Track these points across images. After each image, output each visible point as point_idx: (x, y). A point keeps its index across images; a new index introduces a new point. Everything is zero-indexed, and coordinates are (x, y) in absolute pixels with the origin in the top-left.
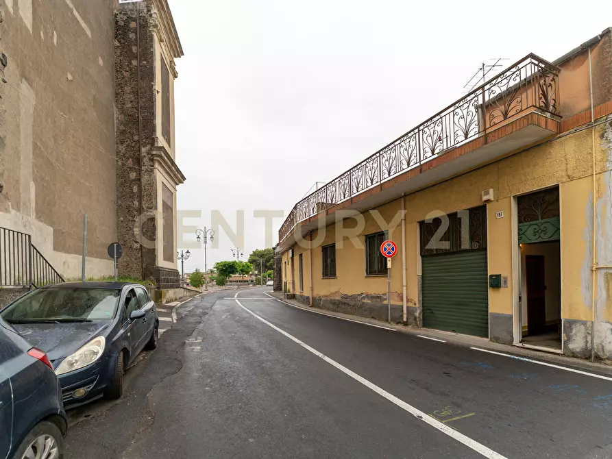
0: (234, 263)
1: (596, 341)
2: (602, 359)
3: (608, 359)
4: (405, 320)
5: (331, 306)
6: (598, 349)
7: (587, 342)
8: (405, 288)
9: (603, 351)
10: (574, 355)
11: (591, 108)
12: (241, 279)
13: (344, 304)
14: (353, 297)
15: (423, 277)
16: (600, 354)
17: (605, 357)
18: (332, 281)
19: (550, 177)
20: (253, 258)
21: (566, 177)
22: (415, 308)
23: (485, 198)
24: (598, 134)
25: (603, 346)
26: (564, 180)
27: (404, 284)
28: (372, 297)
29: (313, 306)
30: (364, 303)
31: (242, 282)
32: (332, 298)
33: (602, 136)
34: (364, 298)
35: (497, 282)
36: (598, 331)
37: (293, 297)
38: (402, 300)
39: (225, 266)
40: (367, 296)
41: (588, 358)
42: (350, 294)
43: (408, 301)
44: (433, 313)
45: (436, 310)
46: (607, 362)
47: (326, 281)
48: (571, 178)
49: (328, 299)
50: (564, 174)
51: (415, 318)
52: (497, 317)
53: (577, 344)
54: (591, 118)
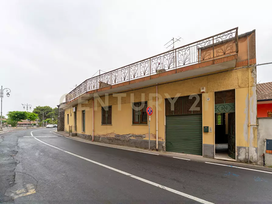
0: (24, 113)
1: (250, 155)
2: (252, 163)
3: (254, 162)
4: (157, 148)
5: (108, 141)
6: (250, 158)
7: (246, 156)
8: (157, 132)
9: (252, 159)
10: (241, 162)
11: (248, 60)
12: (29, 123)
13: (118, 140)
14: (124, 136)
15: (166, 126)
16: (251, 160)
17: (253, 162)
18: (108, 127)
19: (231, 85)
20: (37, 111)
21: (238, 86)
22: (163, 142)
23: (202, 91)
24: (250, 71)
25: (252, 157)
26: (237, 87)
27: (157, 129)
28: (136, 136)
29: (94, 141)
30: (130, 139)
31: (29, 124)
32: (108, 136)
33: (252, 72)
34: (131, 136)
35: (207, 130)
36: (251, 151)
37: (76, 135)
38: (156, 138)
39: (17, 114)
40: (133, 136)
41: (246, 162)
42: (121, 134)
43: (159, 138)
44: (172, 144)
45: (173, 143)
46: (254, 163)
47: (105, 127)
48: (240, 87)
49: (106, 137)
50: (237, 85)
51: (163, 147)
52: (206, 146)
53: (242, 157)
54: (248, 63)
